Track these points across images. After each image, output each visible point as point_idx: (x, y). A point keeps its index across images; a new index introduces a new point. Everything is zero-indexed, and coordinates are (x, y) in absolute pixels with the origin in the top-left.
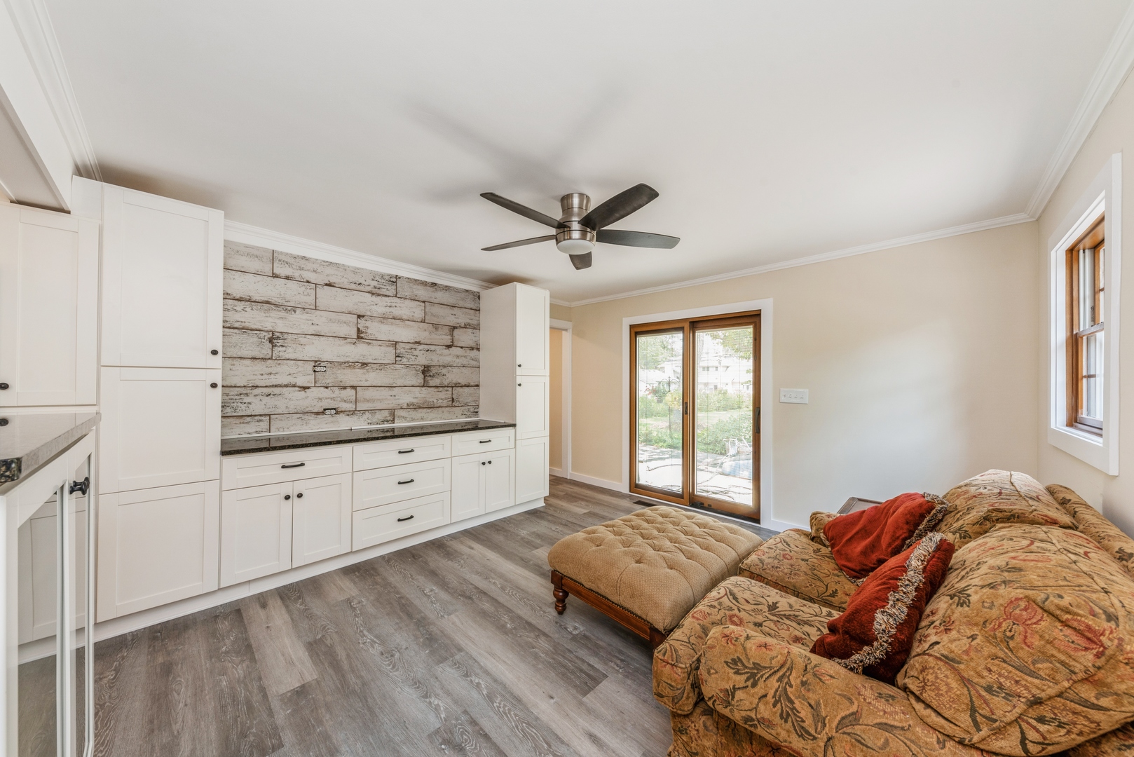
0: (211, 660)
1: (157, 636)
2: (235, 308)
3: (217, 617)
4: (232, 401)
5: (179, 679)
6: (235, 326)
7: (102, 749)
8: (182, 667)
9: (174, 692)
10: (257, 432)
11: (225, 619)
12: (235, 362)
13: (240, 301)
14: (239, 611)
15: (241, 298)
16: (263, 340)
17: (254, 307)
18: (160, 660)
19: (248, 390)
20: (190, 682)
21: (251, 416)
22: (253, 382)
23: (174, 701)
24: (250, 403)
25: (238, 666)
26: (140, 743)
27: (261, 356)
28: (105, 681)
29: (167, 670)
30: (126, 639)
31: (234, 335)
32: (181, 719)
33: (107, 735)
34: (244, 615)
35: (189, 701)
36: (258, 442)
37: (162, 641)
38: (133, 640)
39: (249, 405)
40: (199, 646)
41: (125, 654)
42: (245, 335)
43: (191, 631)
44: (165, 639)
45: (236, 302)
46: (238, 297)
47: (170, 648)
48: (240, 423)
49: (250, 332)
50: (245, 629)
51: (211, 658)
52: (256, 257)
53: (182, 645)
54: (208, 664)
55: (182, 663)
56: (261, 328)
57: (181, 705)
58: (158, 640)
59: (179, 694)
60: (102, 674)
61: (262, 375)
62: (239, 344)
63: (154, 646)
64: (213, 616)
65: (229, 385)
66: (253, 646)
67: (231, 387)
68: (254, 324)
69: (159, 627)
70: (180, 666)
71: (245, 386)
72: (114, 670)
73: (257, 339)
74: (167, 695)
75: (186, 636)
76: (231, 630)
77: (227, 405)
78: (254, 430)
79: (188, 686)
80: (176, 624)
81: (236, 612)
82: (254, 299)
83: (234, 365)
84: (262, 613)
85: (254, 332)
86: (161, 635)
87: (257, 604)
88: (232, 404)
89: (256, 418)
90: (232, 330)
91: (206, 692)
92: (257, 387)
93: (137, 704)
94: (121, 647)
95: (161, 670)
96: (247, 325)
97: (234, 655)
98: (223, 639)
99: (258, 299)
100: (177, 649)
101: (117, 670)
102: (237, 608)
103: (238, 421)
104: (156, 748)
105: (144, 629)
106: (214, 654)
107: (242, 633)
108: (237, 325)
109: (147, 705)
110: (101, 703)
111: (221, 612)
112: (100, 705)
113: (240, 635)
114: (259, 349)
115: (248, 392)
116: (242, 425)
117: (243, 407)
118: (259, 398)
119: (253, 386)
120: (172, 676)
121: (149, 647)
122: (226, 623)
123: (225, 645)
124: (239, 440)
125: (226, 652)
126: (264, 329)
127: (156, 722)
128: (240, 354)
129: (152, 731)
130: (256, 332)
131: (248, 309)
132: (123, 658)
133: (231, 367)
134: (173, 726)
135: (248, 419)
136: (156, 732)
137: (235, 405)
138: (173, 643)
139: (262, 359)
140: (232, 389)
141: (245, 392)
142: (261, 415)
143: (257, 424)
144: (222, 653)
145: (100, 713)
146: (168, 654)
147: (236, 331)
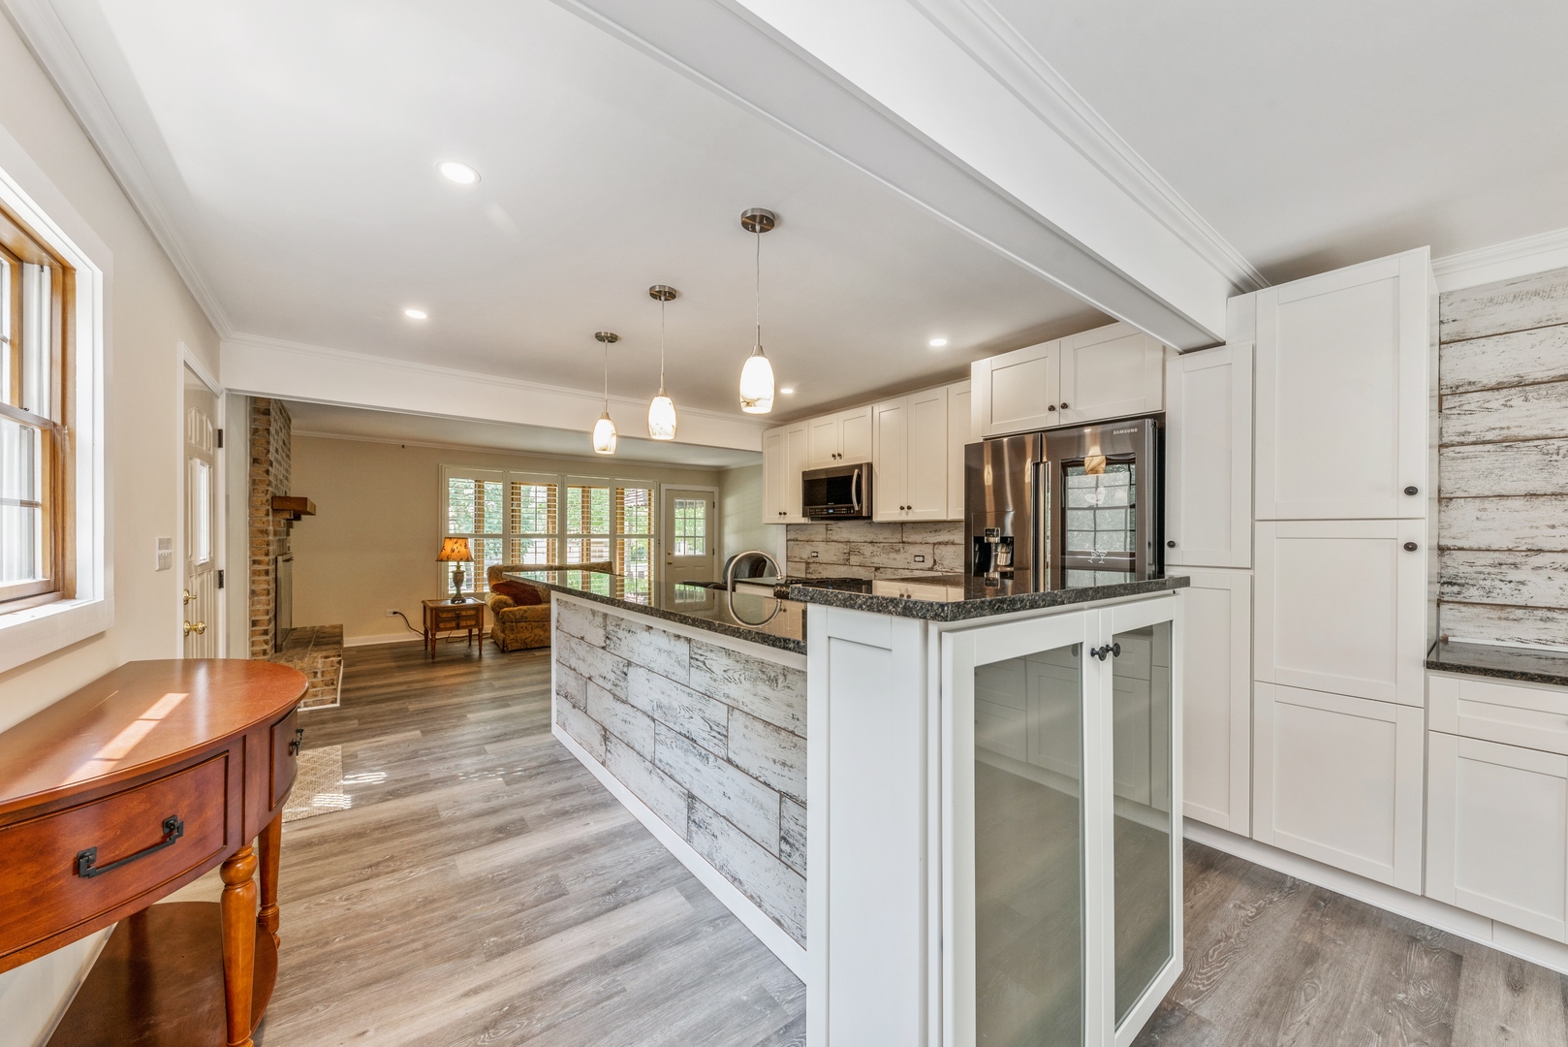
0: (1372, 996)
1: (1319, 905)
2: (1486, 405)
3: (1414, 940)
4: (1482, 576)
5: (1316, 981)
6: (1487, 438)
7: (1206, 983)
8: (1328, 970)
9: (1303, 993)
10: (1539, 641)
11: (1427, 953)
12: (1487, 504)
13: (1498, 389)
14: (1458, 959)
15: (1499, 384)
16: (1555, 457)
17: (1530, 395)
18: (1308, 937)
19: (1518, 558)
20: (1328, 999)
21: (1525, 607)
22: (1530, 541)
23: (1296, 1004)
24: (1522, 583)
25: (1409, 1042)
26: (1239, 1015)
27: (1550, 489)
28: (1242, 913)
29: (1311, 957)
30: (1284, 882)
31: (1485, 454)
32: (1293, 1035)
33: (1216, 973)
34: (1465, 973)
35: (1314, 1022)
36: (1543, 662)
37: (1323, 915)
38: (1291, 888)
39: (1521, 587)
40: (1365, 962)
41: (1275, 899)
42: (1510, 453)
43: (1364, 931)
44: (1327, 916)
45: (1490, 393)
46: (1493, 382)
47: (1327, 933)
48: (1500, 619)
49: (1521, 444)
50: (1456, 996)
51: (1374, 992)
52: (1536, 293)
53: (1344, 940)
54: (1365, 997)
55: (1331, 964)
56: (1549, 433)
57: (1302, 1018)
58: (1317, 910)
59: (1307, 1001)
60: (1244, 902)
61: (1553, 527)
62: (1496, 471)
63: (1310, 915)
64: (1411, 935)
65: (1476, 546)
66: (1454, 1036)
67: (1479, 550)
68: (1532, 428)
69: (1328, 894)
70: (1327, 965)
71: (1510, 550)
72: (1257, 909)
73: (1539, 457)
74: (1292, 989)
75: (1356, 933)
76: (1427, 978)
77: (1471, 582)
78: (1533, 636)
79: (1323, 1001)
80: (1351, 908)
81: (1456, 956)
82: (1530, 379)
83: (1485, 510)
84: (1503, 995)
85: (1531, 443)
86: (1325, 907)
87: (1502, 972)
88: (1481, 582)
89: (1539, 613)
90: (1480, 447)
91: (1342, 1033)
92: (1540, 551)
93: (1258, 968)
94: (1275, 888)
95: (1303, 951)
96: (1514, 432)
97: (1412, 1019)
98: (1407, 982)
99: (1540, 376)
100: (1334, 941)
101: (1259, 911)
102: (1456, 951)
103: (1495, 614)
104: (1251, 1039)
105: (1310, 884)
106: (1382, 990)
107: (1445, 998)
108: (1490, 436)
109: (1267, 979)
110: (1229, 934)
111: (1425, 938)
112: (1226, 936)
113: (1439, 998)
114: (1545, 474)
115: (1518, 560)
116: (1504, 623)
117: (1506, 588)
118: (1544, 573)
119: (1530, 550)
120: (1311, 970)
121: (1304, 911)
122: (1426, 961)
123: (1405, 992)
124: (1497, 650)
125: (1401, 1004)
126: (1556, 434)
127: (1265, 1008)
128: (1498, 490)
129: (1257, 1015)
130: (1536, 443)
131: (1517, 401)
132: (1271, 902)
133: (1479, 514)
134: (1281, 1033)
135: (1519, 613)
136: (1259, 1020)
137: (1488, 583)
138: (1334, 929)
139: (1553, 494)
140: (1481, 554)
141: (1510, 561)
142: (1549, 609)
143: (1542, 625)
144: (1395, 1000)
145: (1222, 944)
146: (1322, 937)
147: (1489, 447)
